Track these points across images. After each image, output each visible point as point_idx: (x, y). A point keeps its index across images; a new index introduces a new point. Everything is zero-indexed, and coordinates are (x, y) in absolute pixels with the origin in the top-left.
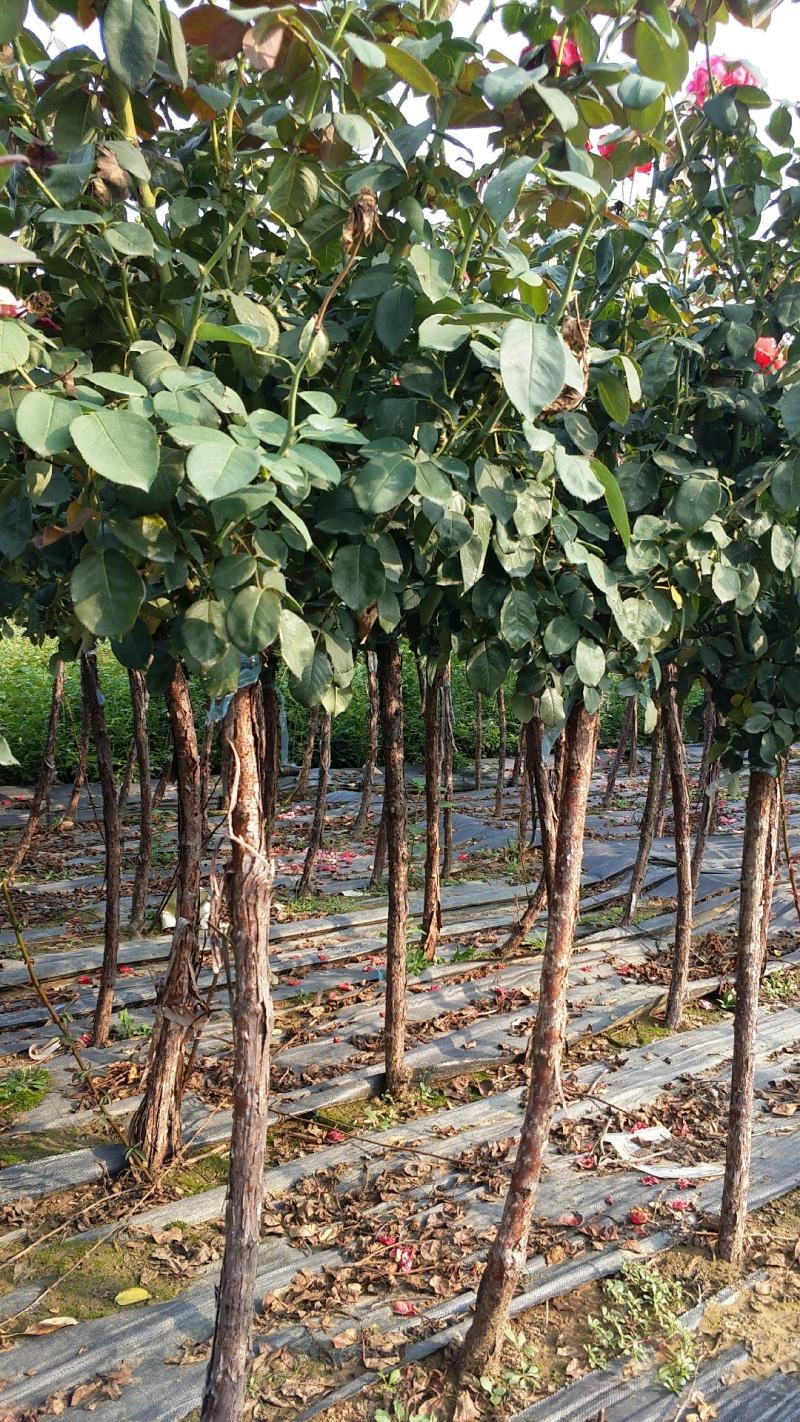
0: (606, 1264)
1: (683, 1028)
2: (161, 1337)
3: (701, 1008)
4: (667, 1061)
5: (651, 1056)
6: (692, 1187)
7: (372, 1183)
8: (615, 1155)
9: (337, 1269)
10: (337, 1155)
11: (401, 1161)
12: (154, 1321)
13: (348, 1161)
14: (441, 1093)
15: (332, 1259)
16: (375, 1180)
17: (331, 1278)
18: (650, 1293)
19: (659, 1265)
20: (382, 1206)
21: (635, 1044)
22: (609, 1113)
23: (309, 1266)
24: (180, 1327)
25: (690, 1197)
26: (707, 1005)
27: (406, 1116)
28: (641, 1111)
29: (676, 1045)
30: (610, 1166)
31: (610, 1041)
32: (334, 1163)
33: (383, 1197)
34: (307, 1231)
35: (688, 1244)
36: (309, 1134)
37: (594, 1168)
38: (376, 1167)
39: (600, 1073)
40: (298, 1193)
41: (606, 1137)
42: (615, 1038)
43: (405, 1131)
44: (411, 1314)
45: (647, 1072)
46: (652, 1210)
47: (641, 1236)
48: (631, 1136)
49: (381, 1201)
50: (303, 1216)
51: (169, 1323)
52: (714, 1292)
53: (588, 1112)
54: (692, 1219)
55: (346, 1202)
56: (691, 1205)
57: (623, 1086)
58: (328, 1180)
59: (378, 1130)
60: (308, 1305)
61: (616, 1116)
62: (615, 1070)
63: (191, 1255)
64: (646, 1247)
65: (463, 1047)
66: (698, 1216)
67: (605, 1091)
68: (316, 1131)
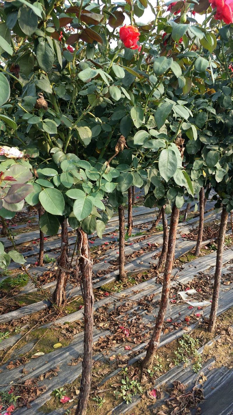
0: (179, 334)
1: (200, 256)
2: (66, 357)
3: (205, 249)
4: (195, 267)
5: (191, 266)
6: (201, 309)
7: (117, 309)
8: (181, 299)
9: (110, 336)
10: (107, 300)
11: (125, 302)
12: (64, 353)
13: (111, 302)
14: (134, 279)
15: (108, 333)
16: (118, 308)
17: (108, 339)
18: (190, 343)
19: (193, 334)
20: (120, 316)
21: (187, 261)
22: (179, 285)
23: (102, 335)
24: (70, 354)
25: (201, 313)
26: (207, 248)
27: (125, 287)
28: (188, 284)
29: (198, 262)
30: (180, 302)
31: (180, 261)
32: (107, 303)
33: (120, 314)
34: (101, 325)
35: (200, 327)
36: (99, 293)
37: (176, 303)
38: (118, 304)
39: (177, 272)
40: (98, 312)
41: (179, 293)
42: (181, 260)
43: (125, 292)
44: (129, 350)
45: (190, 271)
46: (191, 317)
47: (188, 325)
48: (186, 292)
49: (119, 315)
50: (100, 320)
51: (68, 354)
52: (207, 342)
53: (174, 285)
54: (201, 320)
55: (110, 315)
56: (201, 315)
57: (183, 276)
58: (105, 308)
59: (118, 292)
60: (103, 348)
61: (181, 286)
62: (181, 271)
63: (72, 332)
64: (189, 329)
65: (140, 263)
66: (203, 319)
67: (178, 278)
68: (102, 293)
